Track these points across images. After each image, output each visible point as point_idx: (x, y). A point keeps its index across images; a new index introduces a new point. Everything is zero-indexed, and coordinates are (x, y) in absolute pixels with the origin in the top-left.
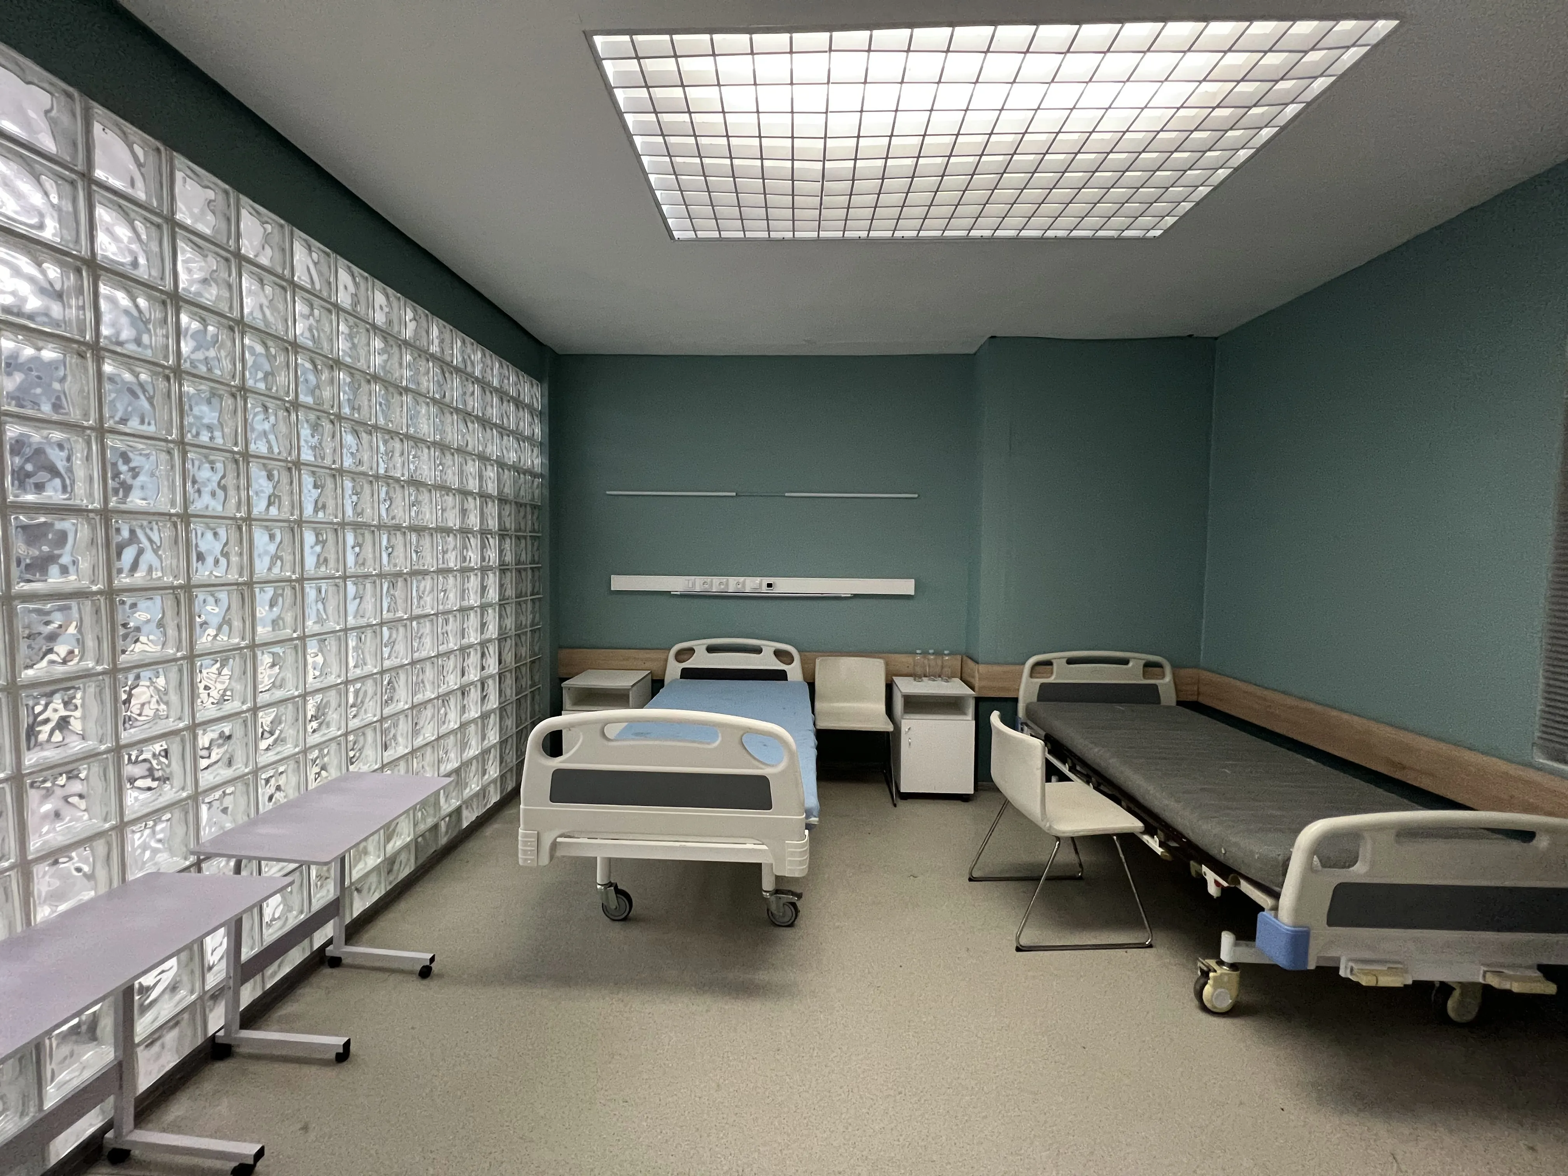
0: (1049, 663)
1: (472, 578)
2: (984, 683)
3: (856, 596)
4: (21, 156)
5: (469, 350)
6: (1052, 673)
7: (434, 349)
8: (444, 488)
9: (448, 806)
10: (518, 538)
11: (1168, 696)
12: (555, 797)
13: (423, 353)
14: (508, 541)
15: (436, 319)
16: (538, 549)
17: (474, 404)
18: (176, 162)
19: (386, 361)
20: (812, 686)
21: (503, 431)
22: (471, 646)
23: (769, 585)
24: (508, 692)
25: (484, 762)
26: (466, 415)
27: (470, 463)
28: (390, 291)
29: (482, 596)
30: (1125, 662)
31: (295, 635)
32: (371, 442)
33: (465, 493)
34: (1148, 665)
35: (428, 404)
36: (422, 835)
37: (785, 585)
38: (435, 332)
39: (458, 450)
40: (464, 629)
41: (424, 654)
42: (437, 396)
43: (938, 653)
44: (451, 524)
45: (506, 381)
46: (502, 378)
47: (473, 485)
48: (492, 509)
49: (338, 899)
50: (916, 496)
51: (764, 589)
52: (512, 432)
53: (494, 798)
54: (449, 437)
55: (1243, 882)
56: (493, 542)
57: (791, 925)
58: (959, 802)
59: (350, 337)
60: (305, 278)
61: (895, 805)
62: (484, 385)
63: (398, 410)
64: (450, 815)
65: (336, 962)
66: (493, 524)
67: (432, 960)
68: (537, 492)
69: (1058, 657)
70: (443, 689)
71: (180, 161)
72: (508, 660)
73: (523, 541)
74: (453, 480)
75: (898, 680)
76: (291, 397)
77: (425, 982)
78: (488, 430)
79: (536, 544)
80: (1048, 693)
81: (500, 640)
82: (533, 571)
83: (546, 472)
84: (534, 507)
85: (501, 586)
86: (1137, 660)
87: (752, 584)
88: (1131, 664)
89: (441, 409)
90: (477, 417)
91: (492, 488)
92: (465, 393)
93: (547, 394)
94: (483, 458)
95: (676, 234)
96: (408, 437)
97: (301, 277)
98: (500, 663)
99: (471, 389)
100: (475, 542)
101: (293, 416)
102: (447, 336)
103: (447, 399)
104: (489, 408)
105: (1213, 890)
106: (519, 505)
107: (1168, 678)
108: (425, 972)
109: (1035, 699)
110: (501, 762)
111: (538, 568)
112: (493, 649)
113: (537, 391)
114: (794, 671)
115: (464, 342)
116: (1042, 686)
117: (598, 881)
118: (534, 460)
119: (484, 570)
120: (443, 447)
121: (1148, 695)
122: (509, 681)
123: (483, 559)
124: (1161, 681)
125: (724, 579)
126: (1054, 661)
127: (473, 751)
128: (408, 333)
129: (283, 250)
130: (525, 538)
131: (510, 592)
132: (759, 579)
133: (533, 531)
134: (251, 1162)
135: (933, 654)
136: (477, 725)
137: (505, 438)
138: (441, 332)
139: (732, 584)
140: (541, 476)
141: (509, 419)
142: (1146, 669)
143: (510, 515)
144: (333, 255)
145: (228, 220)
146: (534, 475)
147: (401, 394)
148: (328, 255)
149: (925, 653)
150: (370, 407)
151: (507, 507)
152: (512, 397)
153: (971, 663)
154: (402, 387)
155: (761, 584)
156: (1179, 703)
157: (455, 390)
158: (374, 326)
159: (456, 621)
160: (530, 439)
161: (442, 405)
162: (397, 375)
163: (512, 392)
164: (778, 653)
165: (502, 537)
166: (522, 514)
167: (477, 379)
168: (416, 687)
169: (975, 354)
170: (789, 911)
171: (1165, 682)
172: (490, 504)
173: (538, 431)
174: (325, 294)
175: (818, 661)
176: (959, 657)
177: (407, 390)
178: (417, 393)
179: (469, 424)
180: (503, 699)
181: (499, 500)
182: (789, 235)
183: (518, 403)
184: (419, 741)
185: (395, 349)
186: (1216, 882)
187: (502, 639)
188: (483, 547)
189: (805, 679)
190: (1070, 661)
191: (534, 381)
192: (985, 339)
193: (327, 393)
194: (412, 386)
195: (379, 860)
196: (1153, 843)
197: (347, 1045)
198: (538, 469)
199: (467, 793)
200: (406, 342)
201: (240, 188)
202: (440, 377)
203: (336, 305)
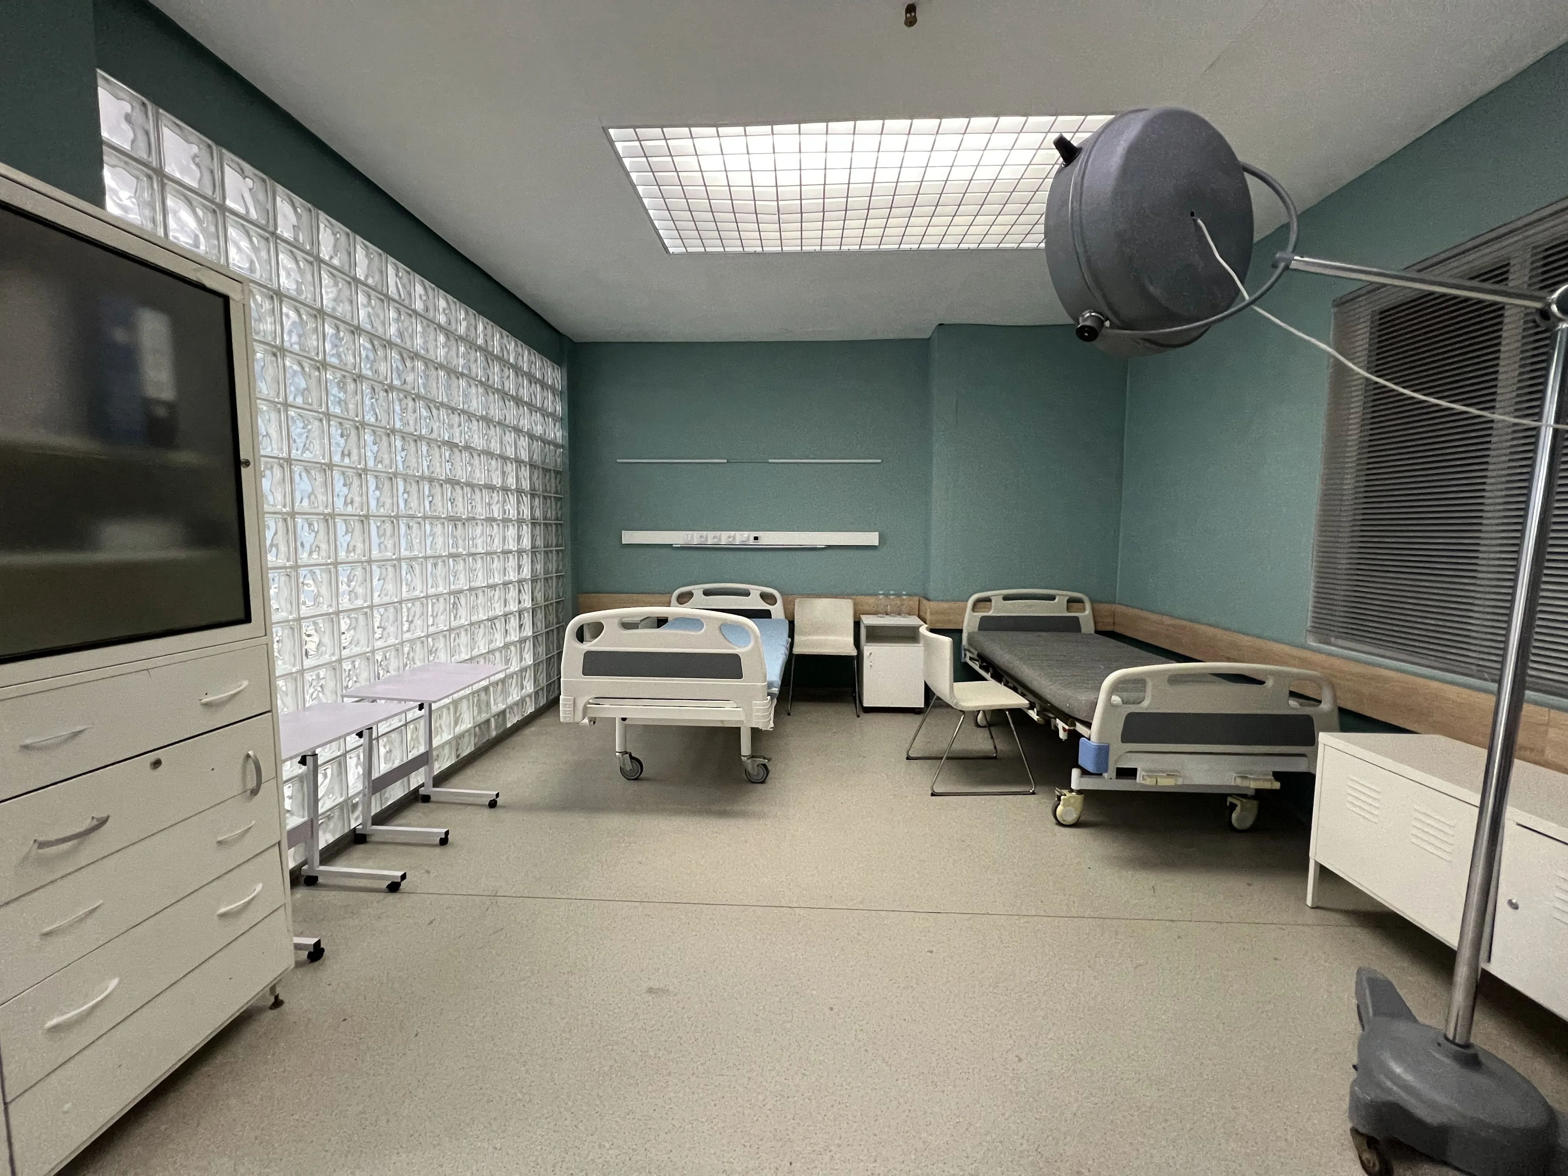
0: (988, 600)
1: (511, 527)
2: (934, 617)
3: (829, 547)
4: (243, 225)
5: (505, 341)
6: (990, 609)
7: (480, 341)
8: (489, 454)
9: (497, 707)
10: (545, 498)
11: (1088, 626)
12: (586, 672)
13: (472, 345)
14: (537, 500)
15: (481, 317)
16: (561, 509)
17: (510, 386)
18: (320, 217)
19: (447, 353)
20: (792, 624)
21: (532, 407)
22: (511, 583)
23: (756, 538)
24: (539, 624)
25: (523, 678)
26: (504, 395)
27: (507, 433)
28: (450, 297)
29: (518, 544)
30: (1052, 598)
31: (394, 557)
32: (439, 415)
33: (504, 458)
34: (1071, 601)
35: (477, 385)
36: (479, 726)
37: (770, 538)
38: (480, 327)
39: (499, 423)
40: (505, 569)
41: (478, 584)
42: (483, 379)
43: (898, 595)
44: (495, 483)
45: (533, 366)
46: (531, 363)
47: (510, 452)
48: (525, 472)
49: (427, 752)
50: (879, 461)
51: (751, 541)
52: (539, 409)
53: (530, 709)
54: (492, 412)
55: (1078, 724)
56: (526, 500)
57: (763, 782)
58: (912, 715)
59: (424, 334)
60: (395, 291)
61: (858, 716)
62: (517, 369)
63: (457, 390)
64: (498, 715)
65: (426, 799)
66: (526, 485)
67: (497, 795)
68: (559, 460)
69: (996, 595)
70: (491, 614)
71: (323, 216)
72: (539, 599)
73: (548, 501)
74: (496, 447)
75: (863, 617)
76: (389, 381)
77: (493, 810)
78: (521, 408)
79: (559, 504)
80: (987, 624)
81: (532, 581)
82: (557, 527)
83: (567, 445)
84: (557, 473)
85: (533, 536)
86: (1062, 597)
87: (742, 537)
88: (1056, 600)
89: (486, 389)
90: (512, 396)
91: (524, 456)
92: (502, 377)
93: (566, 377)
94: (517, 430)
95: (671, 250)
96: (463, 411)
97: (392, 291)
98: (533, 600)
99: (507, 374)
100: (513, 499)
101: (390, 395)
102: (489, 328)
103: (490, 382)
104: (521, 389)
105: (1062, 735)
106: (546, 471)
107: (1088, 611)
108: (493, 804)
109: (976, 630)
110: (535, 682)
111: (561, 524)
112: (527, 587)
113: (558, 374)
114: (777, 611)
115: (501, 334)
116: (983, 619)
117: (617, 750)
118: (557, 433)
119: (520, 522)
120: (487, 420)
121: (1071, 625)
122: (540, 615)
123: (519, 513)
124: (1082, 614)
125: (718, 533)
126: (993, 599)
127: (514, 667)
128: (462, 330)
129: (382, 272)
130: (550, 498)
131: (539, 542)
132: (747, 533)
133: (556, 493)
134: (399, 880)
135: (893, 595)
136: (516, 646)
137: (534, 413)
138: (485, 328)
139: (724, 538)
140: (562, 446)
141: (536, 398)
142: (1070, 604)
143: (538, 478)
144: (412, 273)
145: (349, 254)
146: (557, 446)
147: (458, 378)
148: (409, 273)
149: (887, 595)
150: (438, 388)
151: (536, 472)
152: (538, 379)
153: (924, 602)
154: (458, 372)
155: (748, 538)
156: (1097, 632)
157: (496, 374)
158: (439, 325)
159: (499, 560)
160: (553, 415)
161: (487, 386)
162: (455, 362)
163: (538, 375)
164: (764, 596)
165: (533, 496)
166: (548, 477)
167: (511, 364)
168: (473, 609)
169: (929, 339)
170: (762, 772)
171: (1085, 615)
172: (523, 468)
173: (559, 408)
174: (407, 302)
175: (797, 601)
176: (916, 598)
177: (462, 374)
178: (469, 377)
179: (506, 401)
180: (535, 630)
181: (530, 465)
182: (759, 249)
183: (543, 385)
184: (475, 652)
185: (453, 342)
186: (1064, 728)
187: (534, 580)
188: (518, 502)
189: (786, 617)
190: (1006, 598)
191: (555, 366)
192: (934, 327)
193: (410, 378)
194: (465, 372)
195: (450, 737)
196: (1033, 714)
197: (447, 833)
198: (559, 441)
199: (510, 701)
200: (461, 338)
201: (356, 231)
202: (485, 363)
203: (415, 311)
